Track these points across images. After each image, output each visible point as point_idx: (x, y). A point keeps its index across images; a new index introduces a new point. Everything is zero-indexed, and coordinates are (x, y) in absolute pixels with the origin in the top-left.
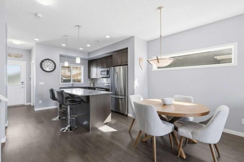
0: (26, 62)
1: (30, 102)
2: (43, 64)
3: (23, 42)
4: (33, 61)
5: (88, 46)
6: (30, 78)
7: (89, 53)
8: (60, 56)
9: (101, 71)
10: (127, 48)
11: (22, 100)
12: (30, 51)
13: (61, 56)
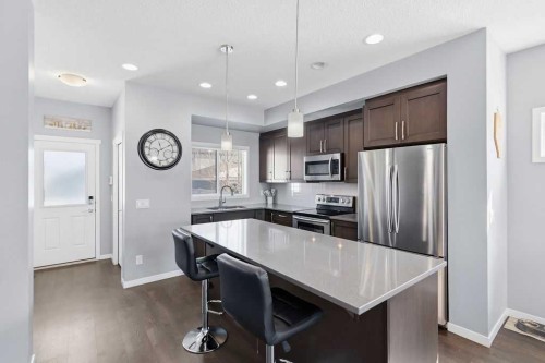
0: (100, 141)
1: (111, 252)
2: (147, 144)
3: (90, 81)
4: (118, 138)
5: (281, 84)
6: (111, 186)
7: (268, 112)
8: (193, 123)
9: (307, 164)
10: (444, 80)
11: (87, 248)
12: (109, 111)
13: (195, 121)
